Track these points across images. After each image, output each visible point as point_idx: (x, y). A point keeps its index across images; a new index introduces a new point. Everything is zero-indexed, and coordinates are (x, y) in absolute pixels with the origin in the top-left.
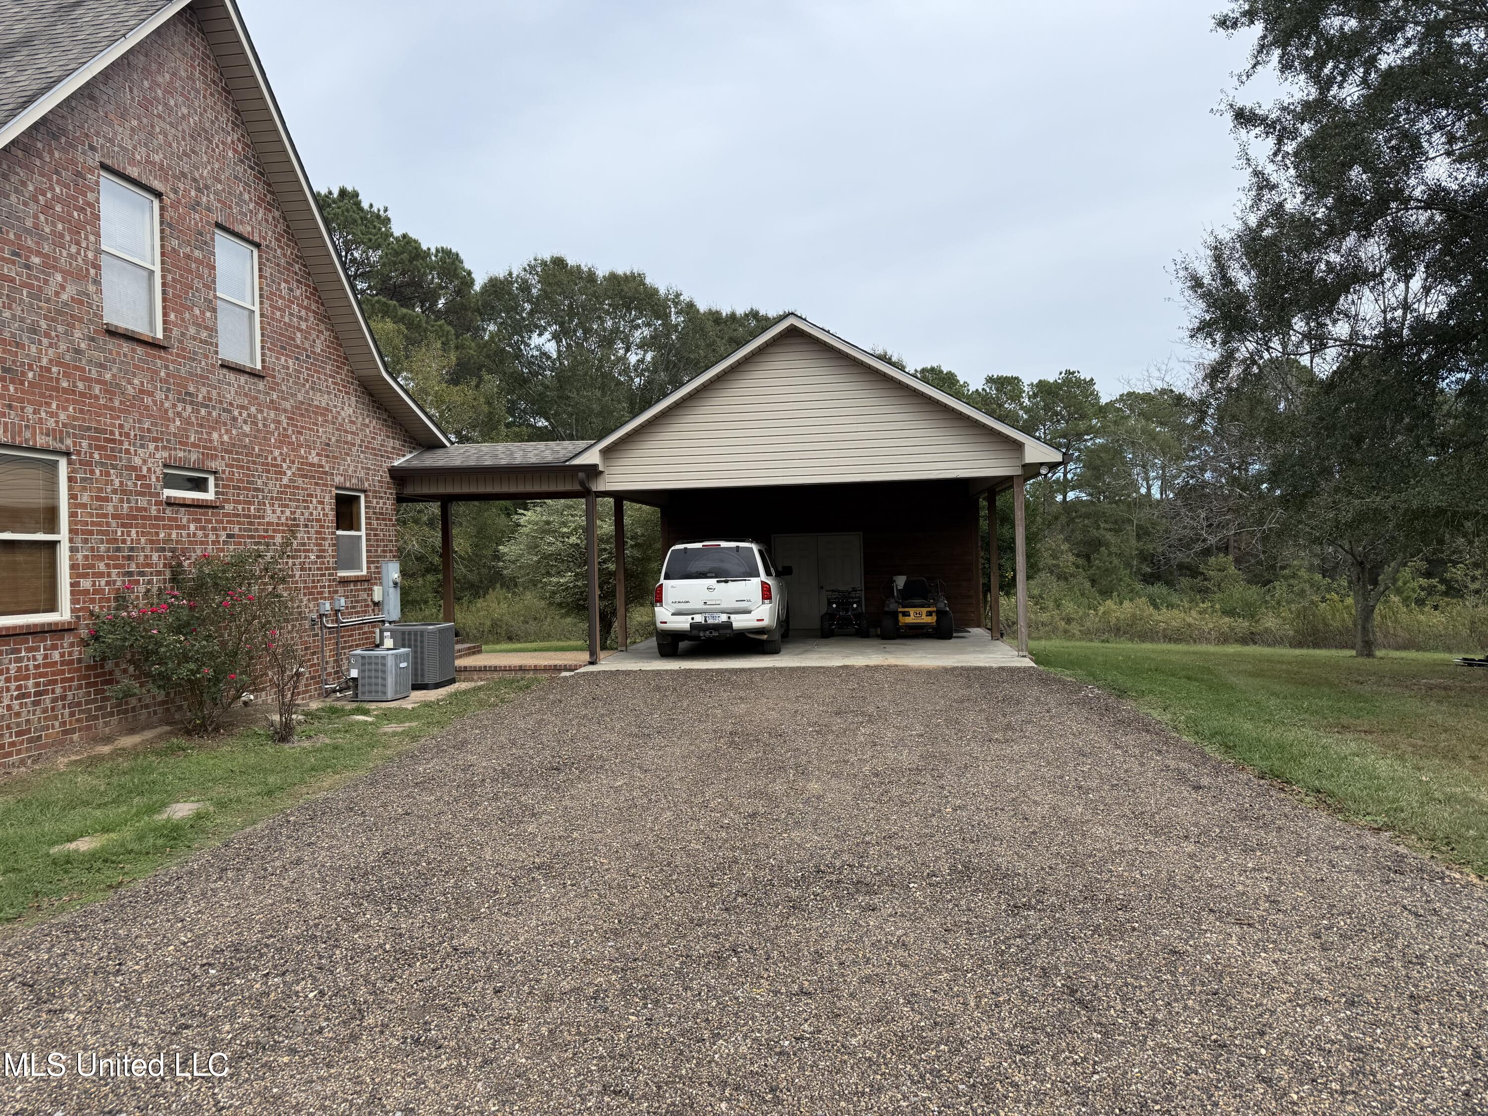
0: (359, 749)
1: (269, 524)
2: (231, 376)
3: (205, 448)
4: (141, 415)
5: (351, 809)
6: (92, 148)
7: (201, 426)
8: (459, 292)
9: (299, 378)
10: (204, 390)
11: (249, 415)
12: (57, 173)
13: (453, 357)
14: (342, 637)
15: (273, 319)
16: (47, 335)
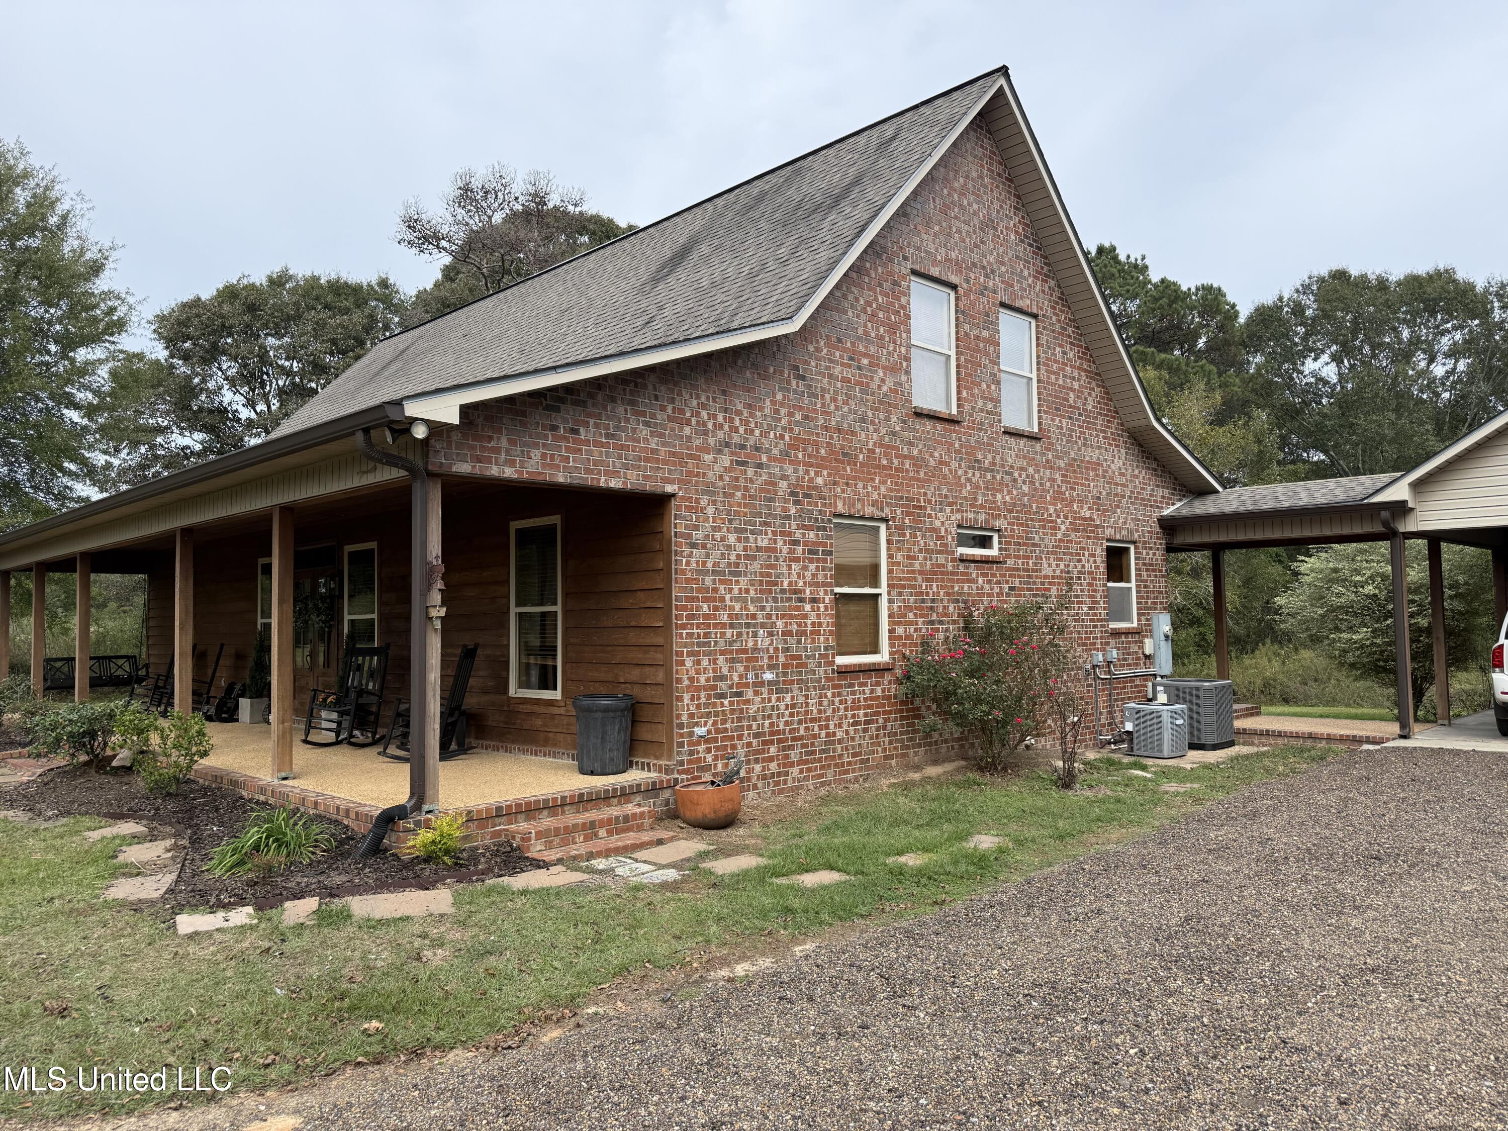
0: (1142, 805)
1: (1046, 577)
2: (1012, 441)
3: (990, 508)
4: (940, 483)
5: (1145, 867)
6: (905, 258)
7: (987, 489)
8: (1221, 328)
9: (1072, 436)
10: (989, 456)
11: (1028, 476)
12: (880, 285)
13: (1218, 397)
14: (1115, 689)
15: (1048, 383)
16: (873, 423)
